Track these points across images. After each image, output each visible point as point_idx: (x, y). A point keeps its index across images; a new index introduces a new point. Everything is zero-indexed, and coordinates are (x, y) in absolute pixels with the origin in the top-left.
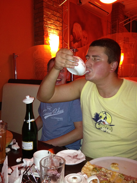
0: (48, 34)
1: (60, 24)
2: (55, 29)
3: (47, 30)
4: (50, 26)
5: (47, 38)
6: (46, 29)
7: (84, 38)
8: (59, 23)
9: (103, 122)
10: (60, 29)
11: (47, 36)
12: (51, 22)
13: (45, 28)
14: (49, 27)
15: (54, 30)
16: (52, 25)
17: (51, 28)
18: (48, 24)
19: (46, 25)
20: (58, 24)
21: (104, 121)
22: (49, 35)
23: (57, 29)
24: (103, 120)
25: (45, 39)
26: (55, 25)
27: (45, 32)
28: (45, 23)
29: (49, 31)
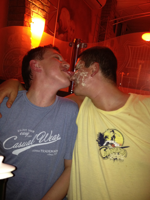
0: (30, 13)
1: (47, 3)
2: (41, 9)
3: (30, 7)
4: (35, 2)
5: (28, 19)
6: (29, 5)
7: (71, 30)
8: (46, 1)
9: (112, 144)
10: (47, 10)
11: (29, 16)
13: (28, 3)
14: (33, 4)
15: (39, 9)
16: (37, 2)
17: (36, 5)
20: (45, 3)
21: (113, 142)
22: (32, 14)
23: (43, 10)
24: (110, 142)
25: (26, 20)
26: (42, 3)
27: (26, 9)
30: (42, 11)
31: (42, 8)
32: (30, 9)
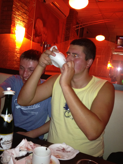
0: (15, 24)
1: (26, 17)
5: (13, 27)
8: (26, 15)
10: (26, 22)
12: (19, 13)
13: (13, 18)
15: (21, 21)
16: (19, 16)
17: (18, 19)
18: (16, 15)
19: (14, 15)
26: (23, 17)
27: (12, 22)
28: (14, 13)
29: (16, 22)
30: (23, 22)
31: (23, 20)
32: (15, 21)
